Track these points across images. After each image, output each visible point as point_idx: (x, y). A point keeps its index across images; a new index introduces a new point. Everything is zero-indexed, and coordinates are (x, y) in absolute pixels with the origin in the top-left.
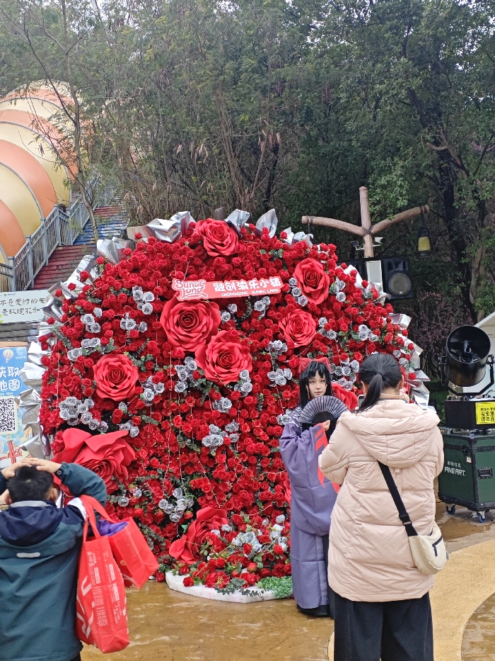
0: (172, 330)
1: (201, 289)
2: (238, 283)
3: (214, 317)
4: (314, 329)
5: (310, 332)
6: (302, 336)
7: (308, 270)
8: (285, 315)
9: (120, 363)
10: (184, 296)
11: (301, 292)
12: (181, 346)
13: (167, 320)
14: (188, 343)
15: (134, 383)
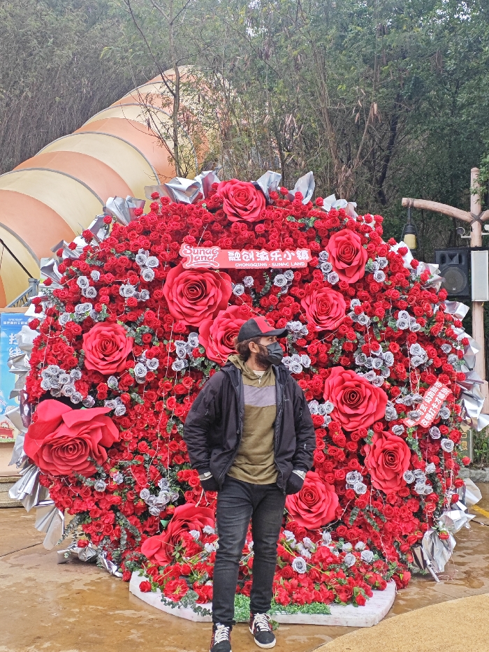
0: (175, 300)
1: (213, 257)
2: (258, 252)
3: (223, 289)
4: (343, 311)
5: (337, 315)
6: (328, 319)
7: (343, 242)
8: (310, 294)
9: (113, 333)
10: (191, 263)
11: (331, 267)
12: (184, 319)
13: (170, 288)
14: (192, 316)
15: (125, 355)
